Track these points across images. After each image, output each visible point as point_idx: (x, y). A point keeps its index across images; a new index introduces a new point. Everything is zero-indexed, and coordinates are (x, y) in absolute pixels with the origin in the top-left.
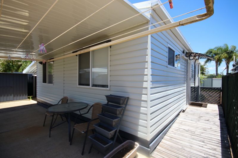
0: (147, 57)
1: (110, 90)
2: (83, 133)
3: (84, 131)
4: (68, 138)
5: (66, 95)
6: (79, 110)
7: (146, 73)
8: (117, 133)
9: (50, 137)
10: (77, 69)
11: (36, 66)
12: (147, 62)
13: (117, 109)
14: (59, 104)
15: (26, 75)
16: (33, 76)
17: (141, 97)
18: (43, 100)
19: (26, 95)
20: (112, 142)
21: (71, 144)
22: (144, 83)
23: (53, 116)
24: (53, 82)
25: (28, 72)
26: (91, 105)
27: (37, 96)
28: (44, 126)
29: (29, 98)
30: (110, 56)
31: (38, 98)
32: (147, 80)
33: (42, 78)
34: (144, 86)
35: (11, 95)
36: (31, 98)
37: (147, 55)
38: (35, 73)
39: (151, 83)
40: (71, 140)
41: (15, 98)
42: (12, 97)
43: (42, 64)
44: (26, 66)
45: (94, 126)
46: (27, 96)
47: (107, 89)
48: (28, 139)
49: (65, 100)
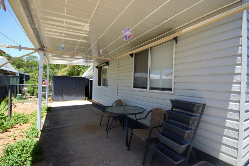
0: (240, 48)
1: (173, 94)
2: (144, 140)
3: (145, 138)
4: (125, 142)
5: (119, 98)
6: (135, 114)
7: (237, 71)
8: (191, 150)
9: (107, 137)
10: (132, 71)
11: (93, 70)
12: (241, 55)
13: (190, 118)
14: (113, 106)
15: (84, 78)
16: (89, 80)
17: (228, 105)
18: (97, 101)
19: (83, 96)
20: (184, 160)
21: (128, 150)
22: (233, 85)
23: (109, 117)
24: (108, 84)
25: (86, 76)
26: (149, 110)
27: (93, 97)
28: (100, 125)
29: (86, 99)
30: (176, 53)
31: (93, 99)
32: (240, 81)
33: (97, 81)
34: (233, 90)
35: (73, 95)
36: (87, 99)
37: (241, 46)
38: (91, 77)
39: (246, 86)
40: (128, 145)
41: (76, 98)
42: (74, 97)
43: (98, 68)
44: (85, 71)
45: (157, 134)
46: (84, 98)
47: (170, 92)
48: (89, 136)
49: (119, 103)
